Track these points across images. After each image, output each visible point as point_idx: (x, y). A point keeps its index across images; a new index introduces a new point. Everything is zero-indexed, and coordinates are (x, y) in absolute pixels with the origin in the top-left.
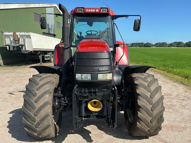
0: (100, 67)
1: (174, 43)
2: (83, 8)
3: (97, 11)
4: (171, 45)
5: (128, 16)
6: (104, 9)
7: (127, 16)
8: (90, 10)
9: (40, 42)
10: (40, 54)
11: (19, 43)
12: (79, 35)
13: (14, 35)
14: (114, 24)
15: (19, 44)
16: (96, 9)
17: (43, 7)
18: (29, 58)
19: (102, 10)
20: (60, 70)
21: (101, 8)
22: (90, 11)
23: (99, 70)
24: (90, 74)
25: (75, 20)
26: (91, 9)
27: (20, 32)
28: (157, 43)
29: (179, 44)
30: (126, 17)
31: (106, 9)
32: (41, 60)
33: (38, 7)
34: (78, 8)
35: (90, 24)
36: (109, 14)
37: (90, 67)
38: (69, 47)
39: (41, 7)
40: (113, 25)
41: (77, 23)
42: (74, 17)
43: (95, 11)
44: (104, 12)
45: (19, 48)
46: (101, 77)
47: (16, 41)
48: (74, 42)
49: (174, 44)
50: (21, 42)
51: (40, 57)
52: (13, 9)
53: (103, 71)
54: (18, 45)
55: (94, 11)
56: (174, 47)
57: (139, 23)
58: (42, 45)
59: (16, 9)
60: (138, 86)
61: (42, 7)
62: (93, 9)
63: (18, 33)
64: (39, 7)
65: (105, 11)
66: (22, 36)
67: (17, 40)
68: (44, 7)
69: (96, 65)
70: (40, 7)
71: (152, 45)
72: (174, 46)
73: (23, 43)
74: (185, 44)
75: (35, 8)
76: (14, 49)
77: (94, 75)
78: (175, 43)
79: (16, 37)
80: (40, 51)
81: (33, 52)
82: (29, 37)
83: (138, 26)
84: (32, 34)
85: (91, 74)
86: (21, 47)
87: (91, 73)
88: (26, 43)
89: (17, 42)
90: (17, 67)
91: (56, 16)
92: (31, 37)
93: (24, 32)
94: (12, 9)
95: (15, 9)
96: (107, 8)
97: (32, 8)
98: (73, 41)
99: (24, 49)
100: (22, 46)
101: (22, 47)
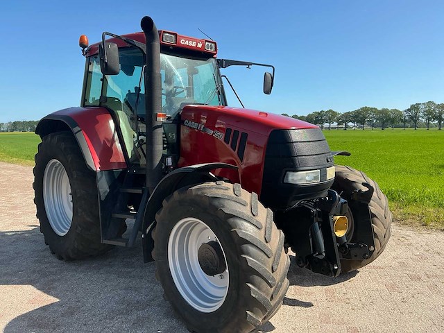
3: (200, 45)
5: (251, 64)
6: (210, 44)
7: (249, 64)
8: (187, 41)
16: (197, 42)
19: (206, 44)
21: (206, 41)
22: (187, 43)
24: (319, 171)
26: (189, 39)
36: (215, 55)
37: (316, 156)
43: (197, 45)
44: (210, 49)
55: (194, 44)
57: (272, 79)
62: (193, 40)
77: (324, 170)
83: (270, 85)
96: (215, 43)
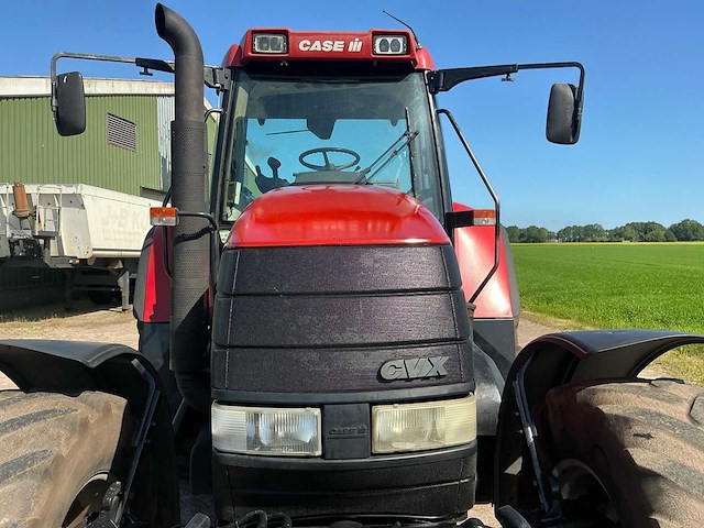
0: (388, 353)
1: (628, 228)
2: (285, 33)
3: (356, 46)
4: (618, 235)
5: (514, 68)
6: (390, 40)
8: (317, 43)
9: (123, 222)
10: (120, 272)
11: (33, 228)
12: (268, 173)
13: (18, 196)
14: (438, 112)
15: (33, 232)
16: (347, 39)
17: (144, 95)
18: (79, 285)
19: (378, 41)
20: (135, 362)
21: (376, 34)
22: (316, 47)
23: (379, 377)
24: (317, 411)
25: (242, 95)
26: (322, 37)
27: (38, 183)
28: (567, 229)
29: (646, 232)
30: (505, 76)
31: (400, 40)
32: (126, 294)
33: (126, 95)
34: (255, 32)
35: (322, 128)
36: (416, 63)
37: (314, 355)
38: (206, 230)
39: (138, 95)
40: (437, 116)
41: (262, 122)
42: (235, 77)
43: (346, 46)
44: (390, 52)
45: (35, 247)
46: (394, 428)
47: (22, 218)
48: (237, 202)
49: (629, 232)
50: (45, 224)
51: (123, 282)
52: (25, 97)
53: (408, 382)
54: (29, 233)
55: (338, 47)
56: (628, 243)
57: (577, 103)
58: (130, 233)
59: (36, 97)
60: (663, 485)
61: (141, 95)
62: (334, 37)
63: (30, 189)
64: (129, 95)
65: (394, 49)
66: (47, 199)
67: (27, 213)
68: (150, 95)
69: (357, 340)
70: (132, 95)
71: (551, 236)
72: (630, 239)
73: (50, 228)
74: (671, 229)
75: (112, 95)
76: (12, 249)
77: (345, 413)
78: (633, 225)
79: (23, 202)
80: (123, 260)
81: (90, 263)
82: (75, 201)
83: (570, 117)
84: (88, 192)
85: (321, 406)
86: (42, 242)
87: (320, 398)
88: (62, 224)
89: (26, 223)
90: (26, 323)
91: (142, 70)
92: (87, 201)
93: (58, 183)
94: (20, 97)
95: (31, 97)
96: (405, 35)
97: (101, 96)
98: (232, 196)
99: (53, 251)
100: (47, 238)
101: (47, 245)
